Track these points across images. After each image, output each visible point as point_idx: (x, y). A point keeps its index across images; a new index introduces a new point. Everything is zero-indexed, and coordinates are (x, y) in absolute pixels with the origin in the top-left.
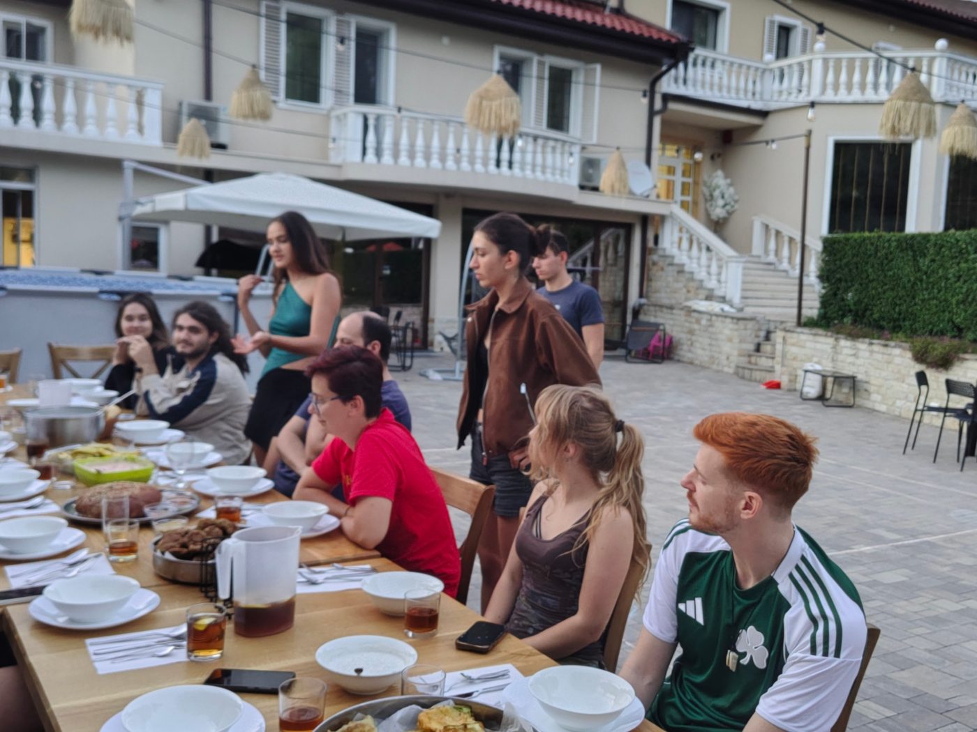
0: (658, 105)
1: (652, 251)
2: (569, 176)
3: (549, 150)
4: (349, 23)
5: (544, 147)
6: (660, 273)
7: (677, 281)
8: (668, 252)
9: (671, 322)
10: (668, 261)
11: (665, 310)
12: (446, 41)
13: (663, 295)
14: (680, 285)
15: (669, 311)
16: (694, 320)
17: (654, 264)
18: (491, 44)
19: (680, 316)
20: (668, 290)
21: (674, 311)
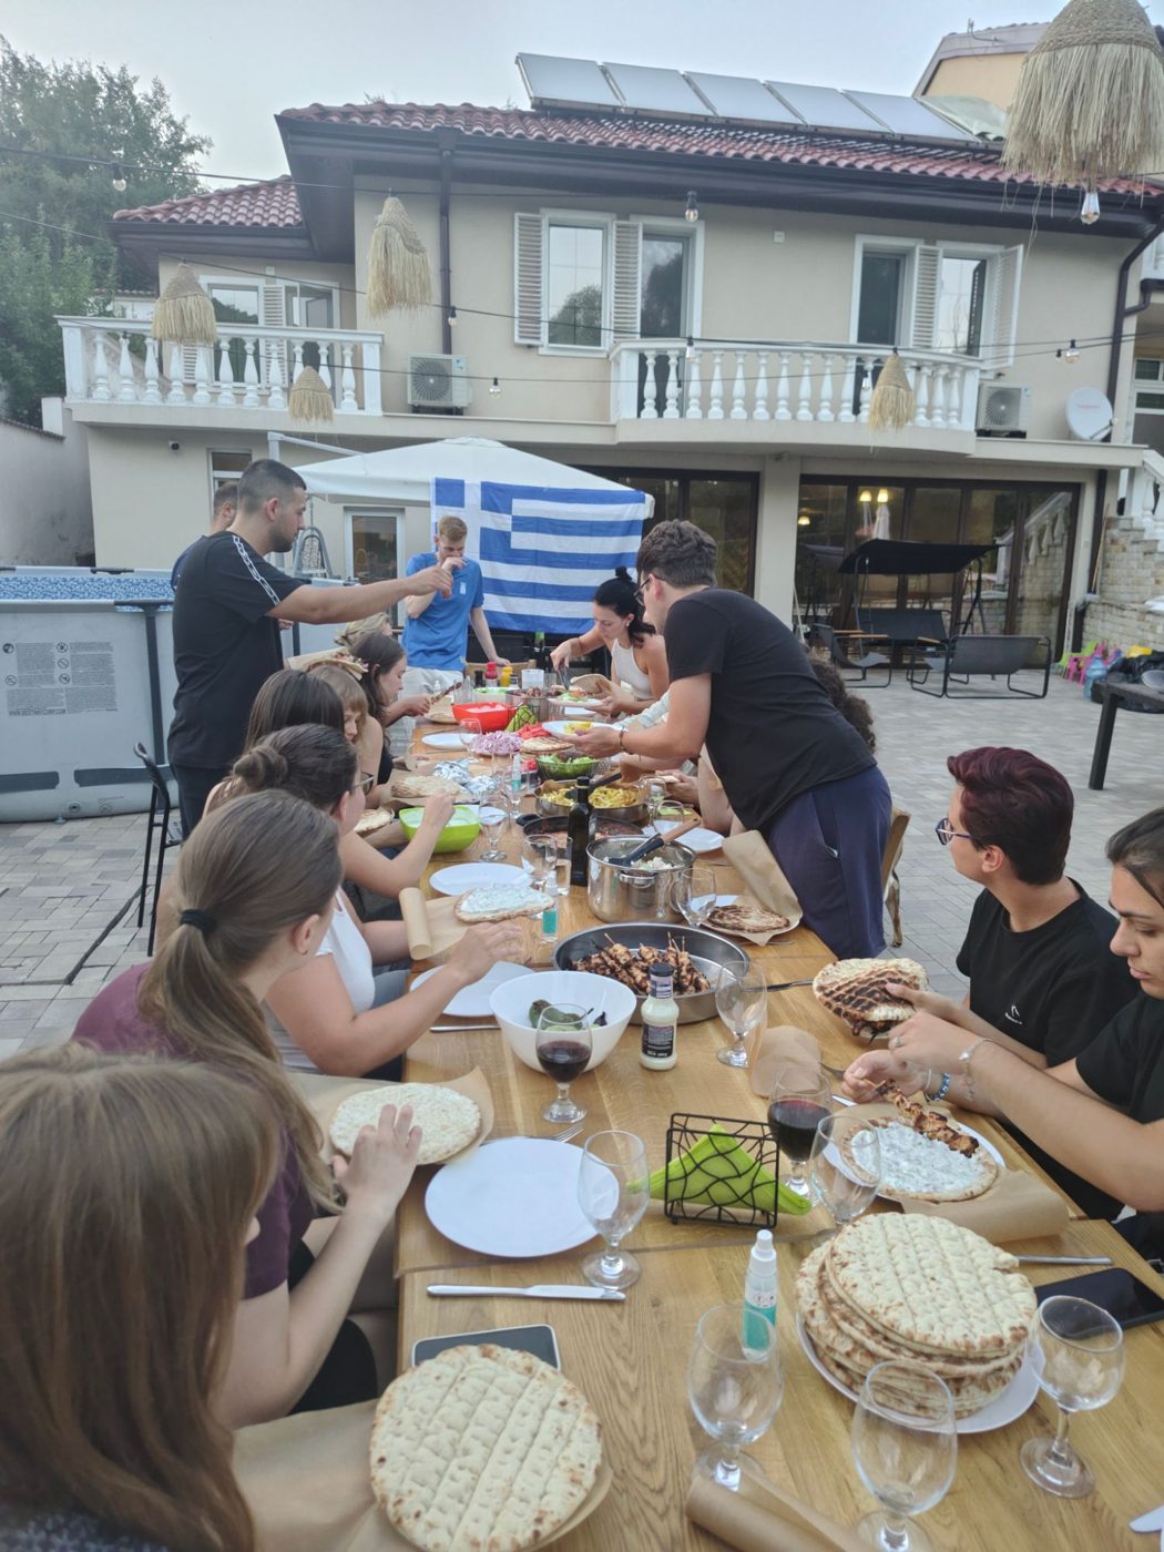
0: (1133, 298)
1: (1112, 522)
2: (959, 418)
3: (940, 382)
4: (636, 227)
5: (932, 378)
6: (1122, 555)
7: (1142, 567)
8: (1136, 525)
9: (1121, 629)
10: (1133, 536)
11: (1114, 610)
12: (779, 237)
13: (1123, 588)
14: (1146, 573)
15: (1120, 612)
16: (1147, 627)
17: (1113, 542)
18: (850, 234)
19: (1132, 620)
20: (1130, 580)
21: (1125, 613)
